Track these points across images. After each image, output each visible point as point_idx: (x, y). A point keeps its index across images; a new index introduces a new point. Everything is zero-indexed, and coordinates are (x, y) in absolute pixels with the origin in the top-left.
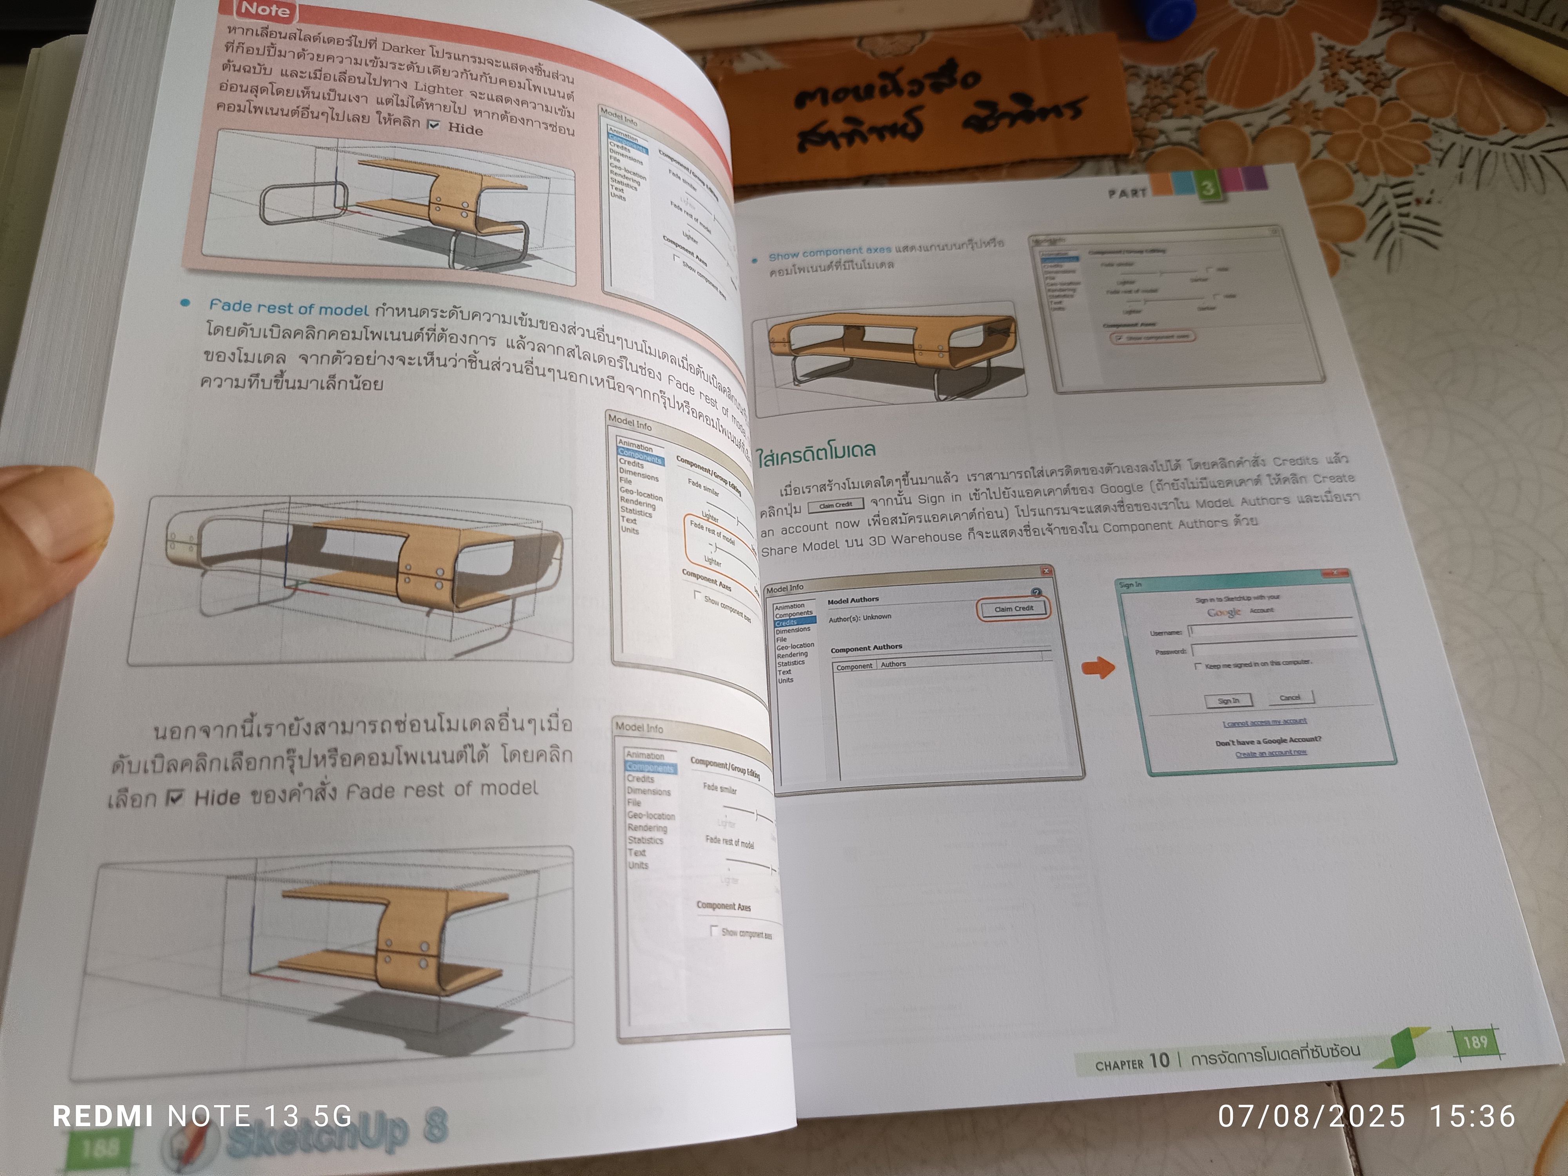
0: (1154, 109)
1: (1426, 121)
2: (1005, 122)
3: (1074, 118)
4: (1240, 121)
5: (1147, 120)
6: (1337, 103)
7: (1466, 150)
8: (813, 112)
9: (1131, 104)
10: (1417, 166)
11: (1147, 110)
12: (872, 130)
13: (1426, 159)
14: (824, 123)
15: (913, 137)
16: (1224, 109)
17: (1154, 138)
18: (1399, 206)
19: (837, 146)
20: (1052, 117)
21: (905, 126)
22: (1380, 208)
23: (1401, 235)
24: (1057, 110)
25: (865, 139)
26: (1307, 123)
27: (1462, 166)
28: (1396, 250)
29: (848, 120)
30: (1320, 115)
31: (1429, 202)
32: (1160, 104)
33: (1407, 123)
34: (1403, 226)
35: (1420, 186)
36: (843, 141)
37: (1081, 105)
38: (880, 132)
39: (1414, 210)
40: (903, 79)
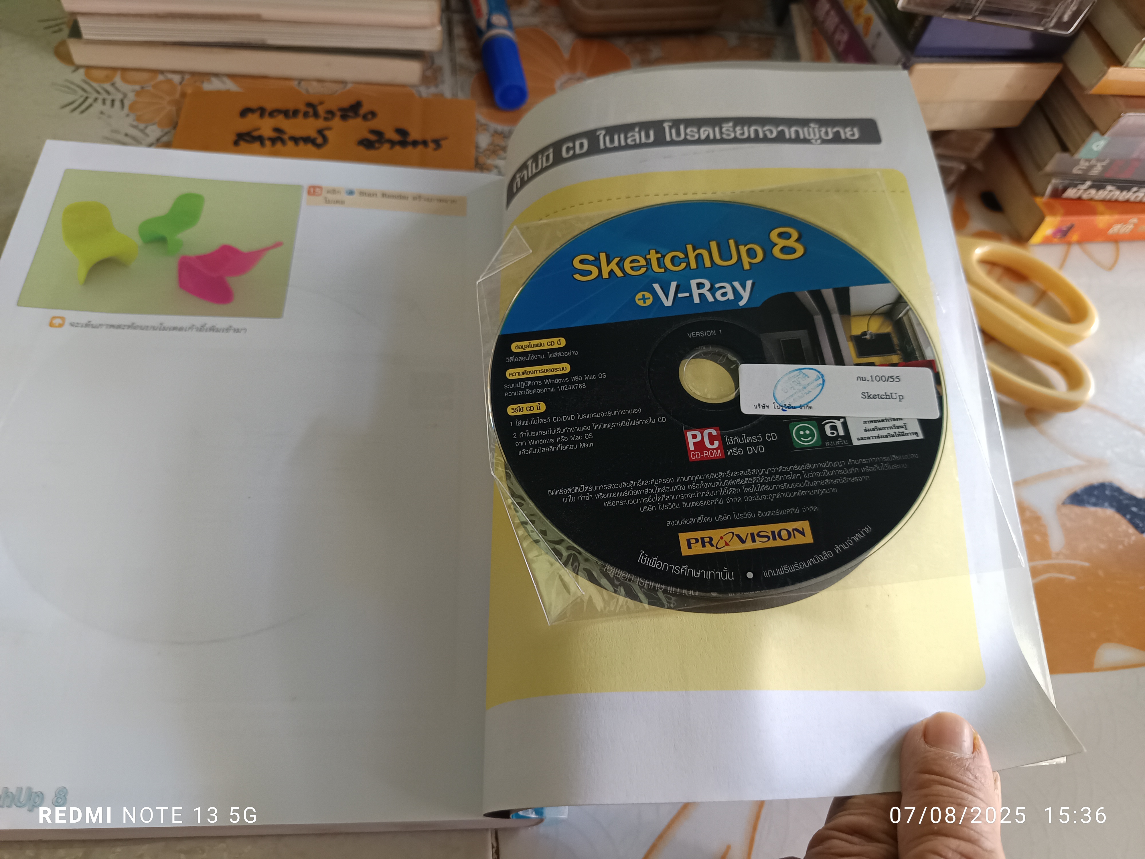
0: (494, 152)
5: (487, 158)
8: (252, 121)
9: (479, 146)
11: (489, 152)
12: (291, 138)
14: (257, 129)
15: (320, 145)
19: (263, 143)
20: (420, 147)
21: (316, 138)
24: (425, 143)
25: (284, 144)
29: (275, 129)
32: (499, 150)
36: (268, 143)
37: (443, 143)
38: (295, 140)
40: (321, 110)
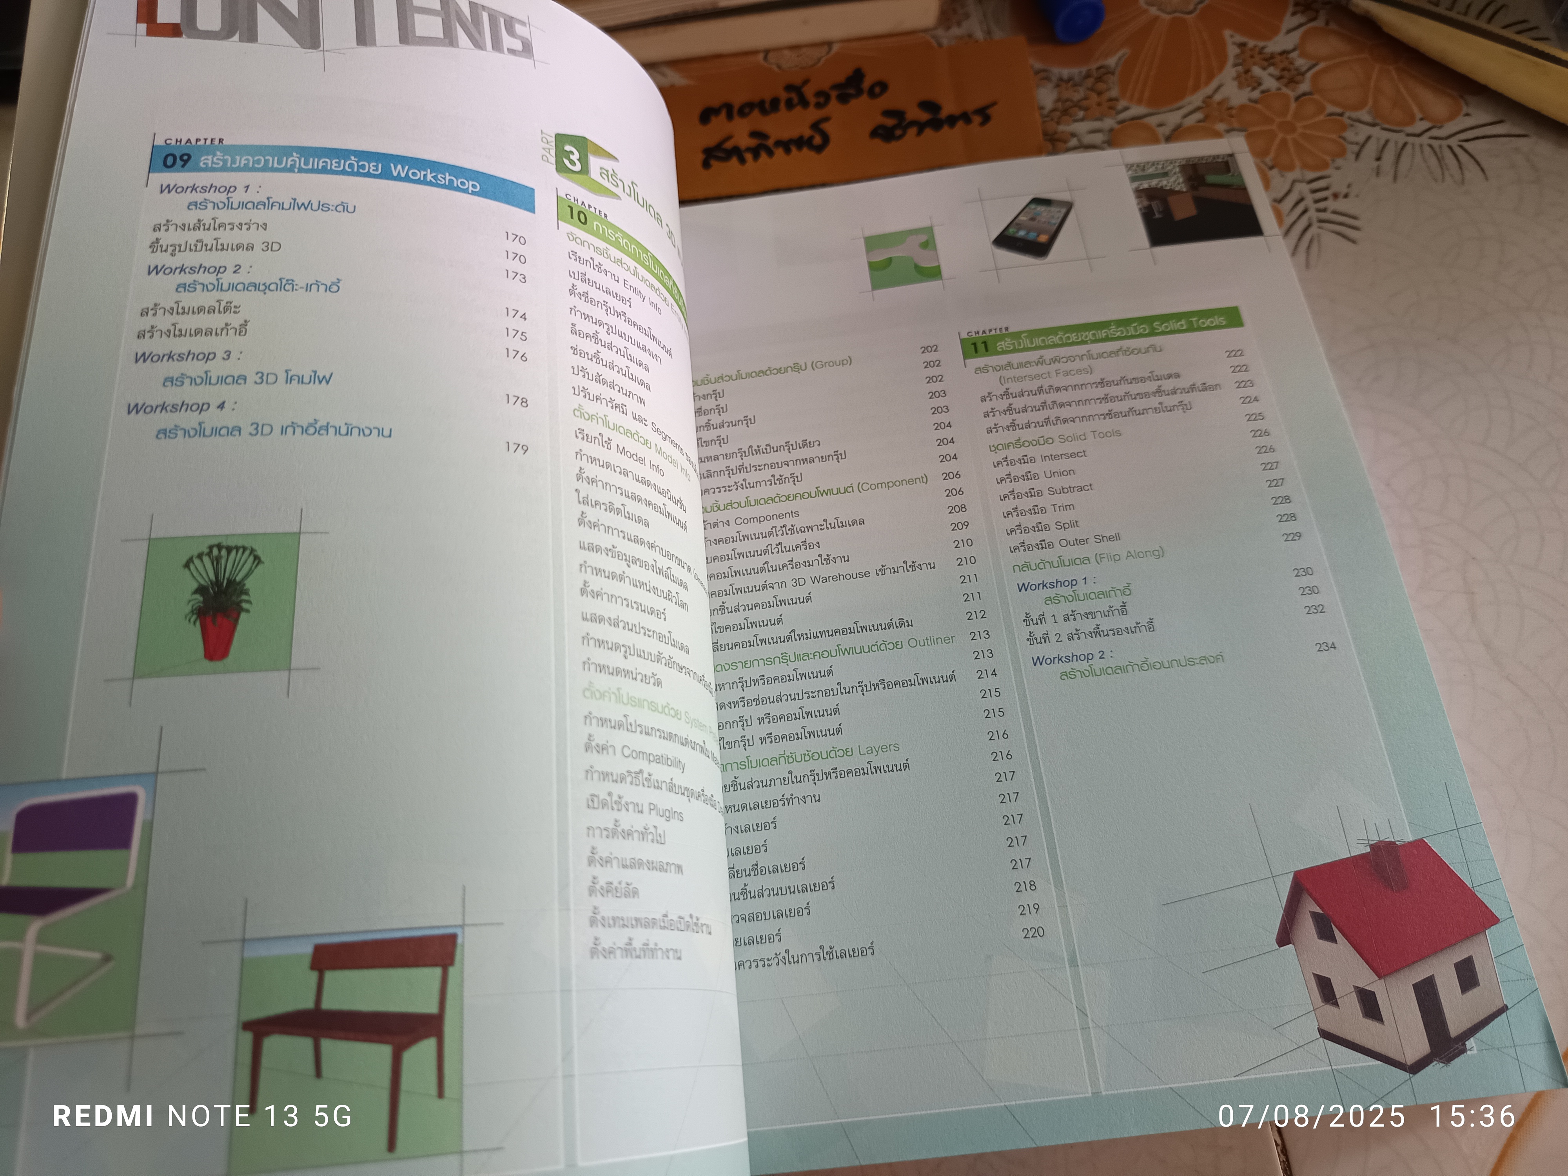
0: (1065, 112)
1: (1341, 115)
2: (913, 131)
3: (983, 124)
4: (1152, 121)
5: (1058, 123)
6: (1250, 100)
7: (1382, 142)
9: (1042, 108)
10: (1333, 161)
11: (1058, 114)
12: (779, 143)
13: (1342, 153)
14: (729, 138)
15: (819, 149)
16: (1137, 110)
17: (1065, 141)
18: (1317, 201)
19: (742, 161)
20: (960, 124)
21: (811, 138)
22: (1297, 204)
23: (1320, 231)
24: (966, 117)
25: (770, 153)
26: (1221, 121)
27: (1378, 159)
28: (1315, 245)
29: (754, 134)
30: (1234, 112)
31: (1346, 196)
32: (1071, 107)
33: (1322, 117)
34: (1321, 221)
35: (1337, 180)
36: (749, 156)
37: (989, 111)
38: (786, 145)
39: (1331, 204)
40: (809, 92)
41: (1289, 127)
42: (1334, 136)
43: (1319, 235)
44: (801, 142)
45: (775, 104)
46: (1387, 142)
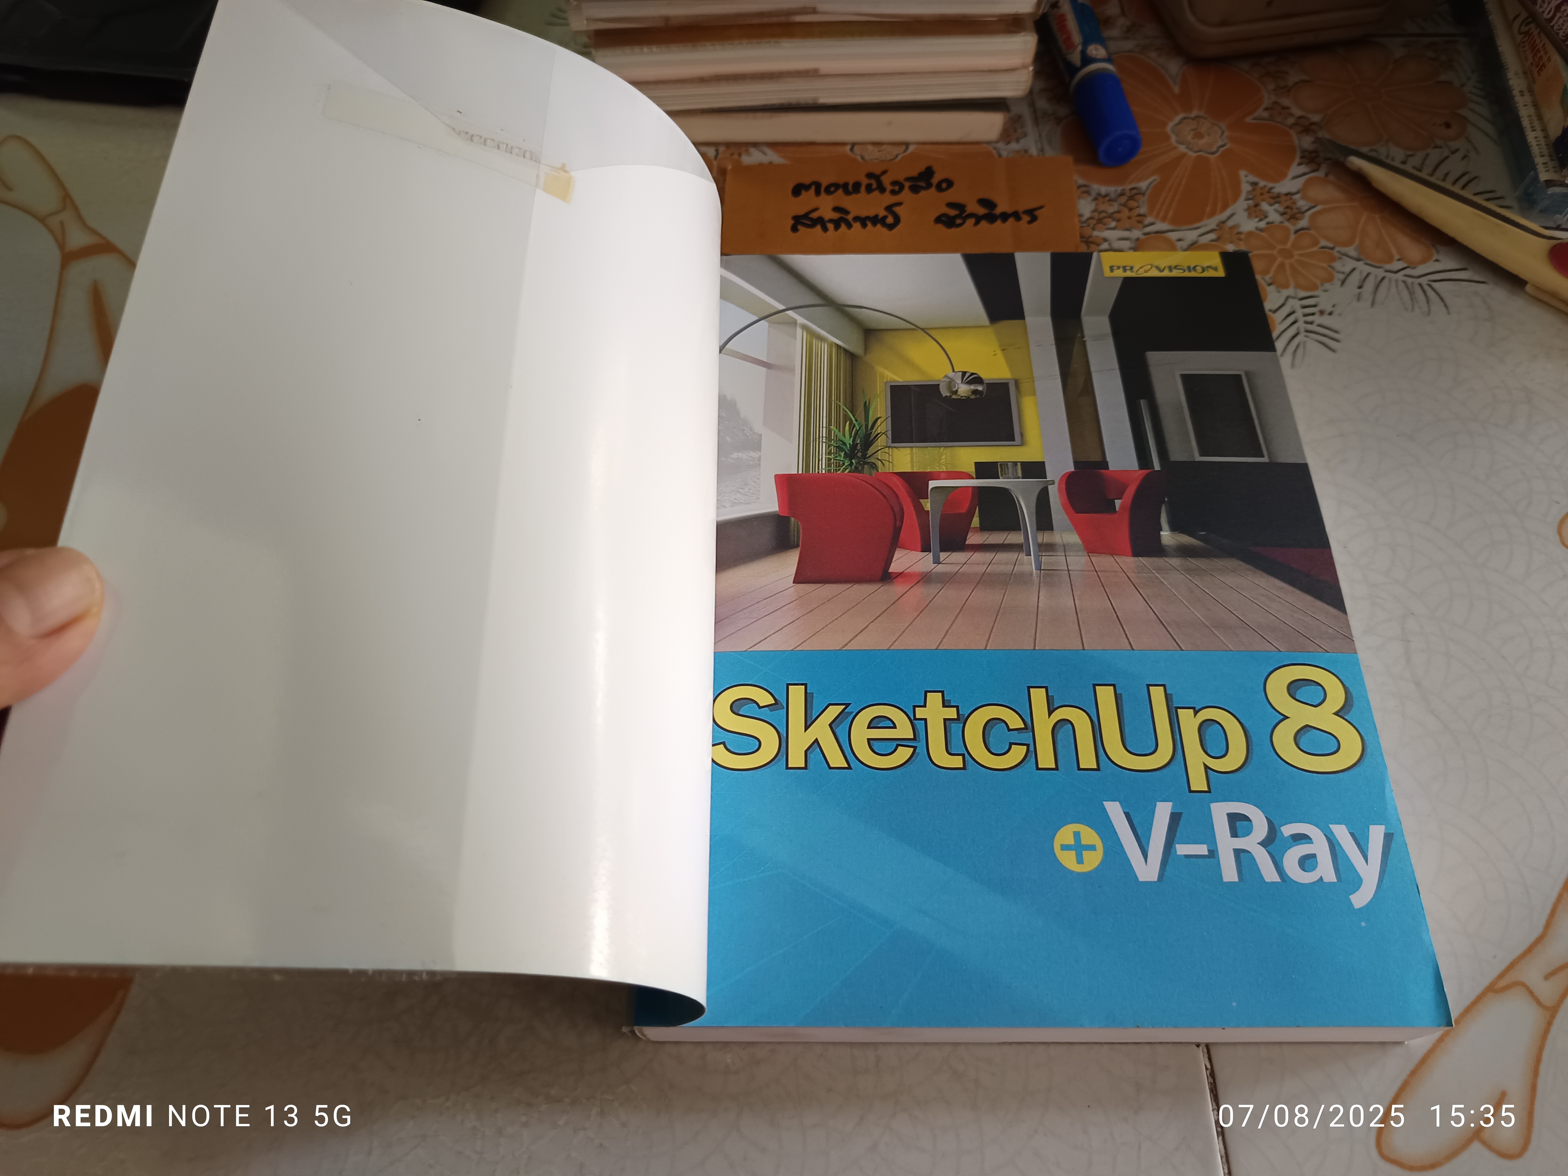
0: (1100, 221)
1: (1332, 249)
2: (971, 222)
3: (1030, 222)
4: (1173, 236)
5: (1093, 229)
6: (1257, 229)
7: (1364, 275)
8: (807, 202)
9: (1081, 216)
10: (1322, 285)
11: (1094, 222)
12: (856, 219)
13: (1330, 279)
14: (816, 210)
15: (891, 227)
16: (1160, 226)
17: (1098, 245)
18: (1305, 315)
19: (825, 229)
20: (1011, 220)
21: (885, 217)
22: (1289, 315)
23: (1305, 339)
24: (1016, 216)
25: (849, 226)
26: (1231, 242)
27: (1360, 287)
28: (1300, 350)
29: (836, 209)
30: (1242, 236)
31: (1330, 314)
32: (1105, 217)
33: (1315, 249)
34: (1307, 331)
35: (1324, 300)
36: (830, 226)
37: (1037, 213)
38: (863, 221)
39: (1317, 319)
40: (886, 180)
41: (1288, 254)
42: (1324, 265)
43: (1305, 342)
44: (875, 220)
45: (857, 187)
46: (1368, 275)
